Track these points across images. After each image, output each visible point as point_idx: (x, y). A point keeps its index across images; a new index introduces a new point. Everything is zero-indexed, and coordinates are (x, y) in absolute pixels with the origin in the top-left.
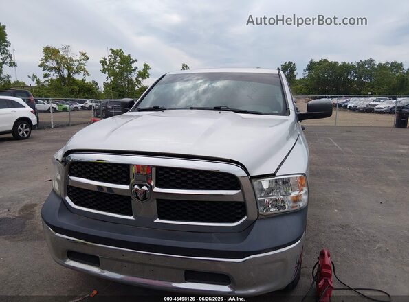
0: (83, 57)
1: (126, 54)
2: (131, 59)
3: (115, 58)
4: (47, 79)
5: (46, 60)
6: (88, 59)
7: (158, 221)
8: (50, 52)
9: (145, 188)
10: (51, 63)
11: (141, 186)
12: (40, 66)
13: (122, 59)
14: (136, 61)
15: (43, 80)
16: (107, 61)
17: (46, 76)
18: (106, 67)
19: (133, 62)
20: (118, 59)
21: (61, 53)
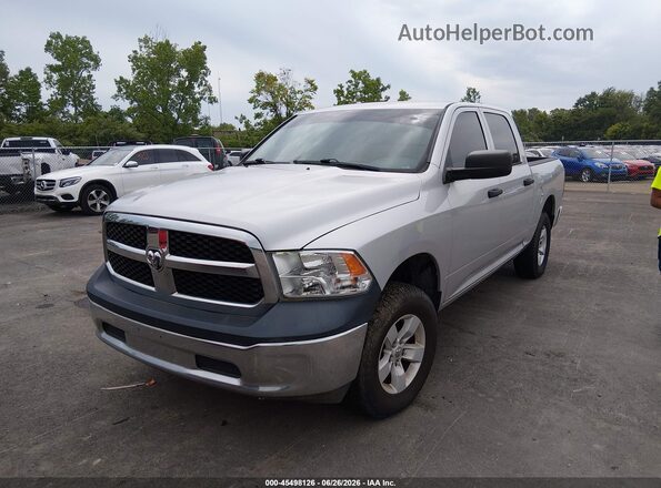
0: (309, 86)
1: (373, 77)
2: (380, 84)
3: (356, 86)
4: (258, 120)
5: (258, 91)
6: (316, 88)
7: (176, 295)
8: (264, 81)
9: (157, 254)
10: (265, 97)
11: (154, 251)
12: (250, 101)
13: (366, 86)
14: (389, 87)
15: (253, 122)
16: (344, 89)
17: (258, 116)
18: (342, 99)
19: (384, 89)
20: (361, 85)
21: (279, 81)
